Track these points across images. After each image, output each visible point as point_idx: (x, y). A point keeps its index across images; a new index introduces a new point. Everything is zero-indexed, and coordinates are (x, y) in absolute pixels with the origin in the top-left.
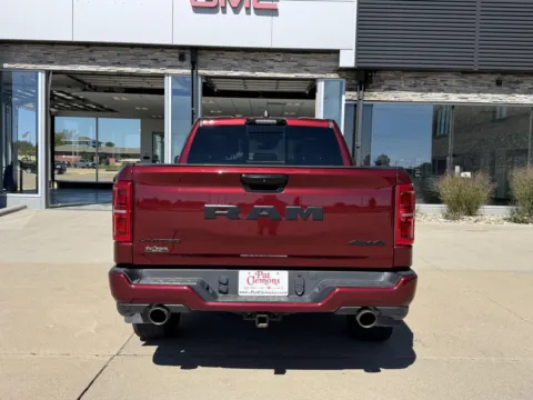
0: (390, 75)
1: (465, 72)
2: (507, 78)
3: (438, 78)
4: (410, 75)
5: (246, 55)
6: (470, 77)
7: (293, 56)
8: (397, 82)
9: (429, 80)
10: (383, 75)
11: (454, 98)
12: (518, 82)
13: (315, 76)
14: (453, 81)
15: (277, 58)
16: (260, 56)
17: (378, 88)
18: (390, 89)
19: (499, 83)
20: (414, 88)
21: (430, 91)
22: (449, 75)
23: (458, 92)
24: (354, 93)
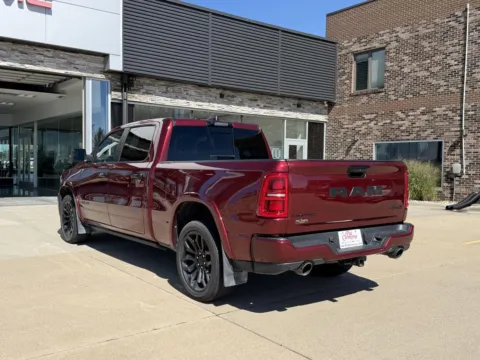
0: (148, 81)
1: (201, 86)
2: (227, 93)
3: (182, 87)
4: (162, 83)
5: (15, 47)
6: (204, 90)
7: (62, 54)
8: (152, 88)
9: (176, 88)
10: (142, 80)
11: (193, 105)
12: (233, 97)
13: (84, 74)
14: (192, 91)
15: (46, 53)
16: (30, 50)
17: (138, 91)
18: (147, 93)
19: (222, 96)
20: (165, 93)
21: (177, 97)
22: (189, 86)
23: (196, 100)
24: (120, 94)
